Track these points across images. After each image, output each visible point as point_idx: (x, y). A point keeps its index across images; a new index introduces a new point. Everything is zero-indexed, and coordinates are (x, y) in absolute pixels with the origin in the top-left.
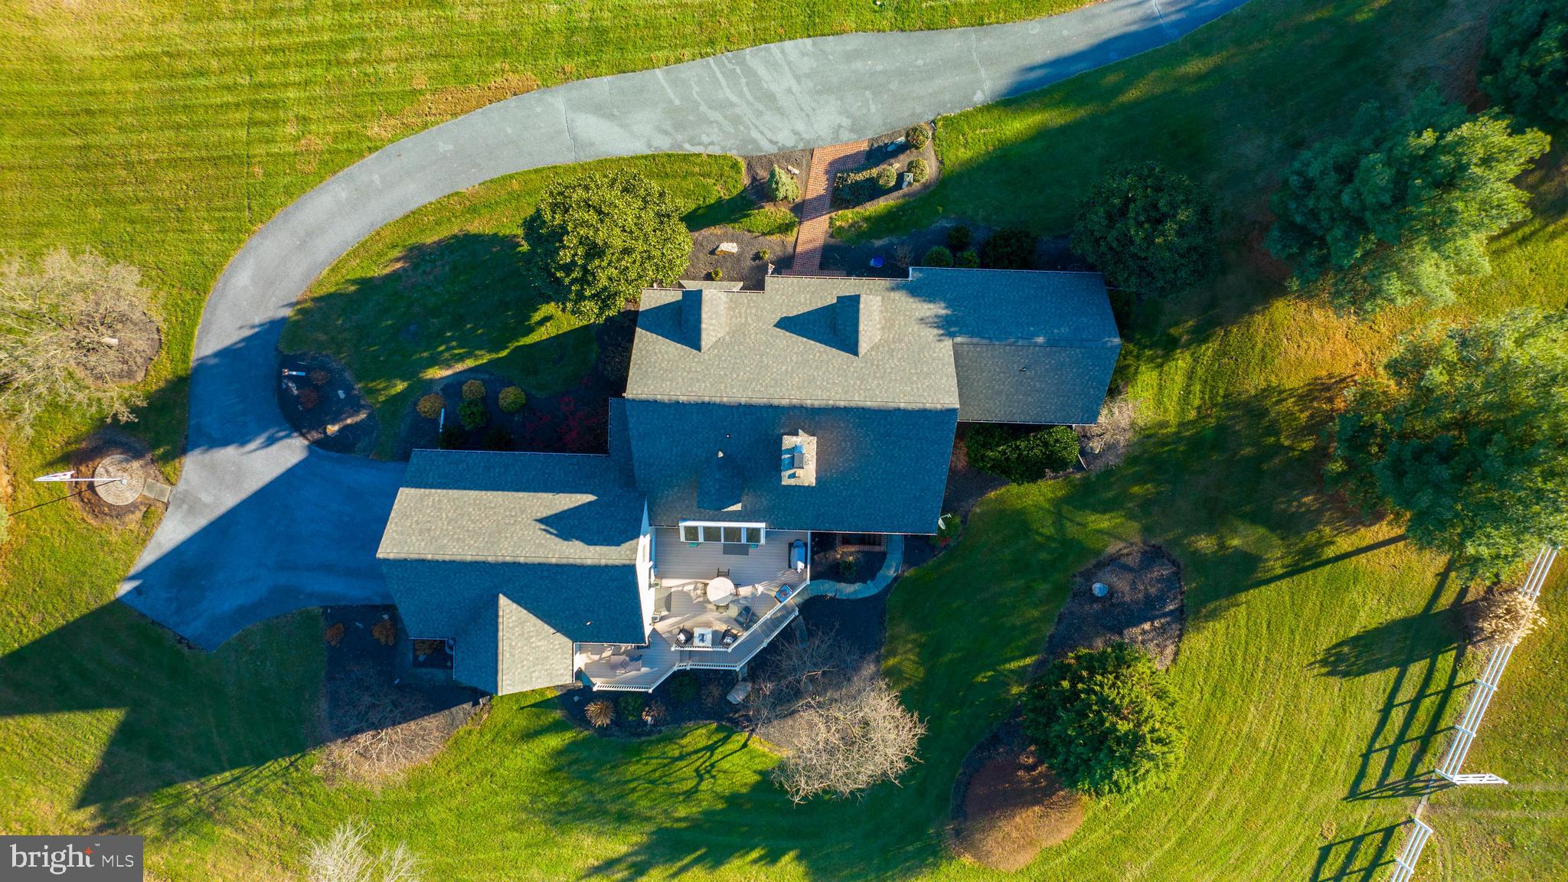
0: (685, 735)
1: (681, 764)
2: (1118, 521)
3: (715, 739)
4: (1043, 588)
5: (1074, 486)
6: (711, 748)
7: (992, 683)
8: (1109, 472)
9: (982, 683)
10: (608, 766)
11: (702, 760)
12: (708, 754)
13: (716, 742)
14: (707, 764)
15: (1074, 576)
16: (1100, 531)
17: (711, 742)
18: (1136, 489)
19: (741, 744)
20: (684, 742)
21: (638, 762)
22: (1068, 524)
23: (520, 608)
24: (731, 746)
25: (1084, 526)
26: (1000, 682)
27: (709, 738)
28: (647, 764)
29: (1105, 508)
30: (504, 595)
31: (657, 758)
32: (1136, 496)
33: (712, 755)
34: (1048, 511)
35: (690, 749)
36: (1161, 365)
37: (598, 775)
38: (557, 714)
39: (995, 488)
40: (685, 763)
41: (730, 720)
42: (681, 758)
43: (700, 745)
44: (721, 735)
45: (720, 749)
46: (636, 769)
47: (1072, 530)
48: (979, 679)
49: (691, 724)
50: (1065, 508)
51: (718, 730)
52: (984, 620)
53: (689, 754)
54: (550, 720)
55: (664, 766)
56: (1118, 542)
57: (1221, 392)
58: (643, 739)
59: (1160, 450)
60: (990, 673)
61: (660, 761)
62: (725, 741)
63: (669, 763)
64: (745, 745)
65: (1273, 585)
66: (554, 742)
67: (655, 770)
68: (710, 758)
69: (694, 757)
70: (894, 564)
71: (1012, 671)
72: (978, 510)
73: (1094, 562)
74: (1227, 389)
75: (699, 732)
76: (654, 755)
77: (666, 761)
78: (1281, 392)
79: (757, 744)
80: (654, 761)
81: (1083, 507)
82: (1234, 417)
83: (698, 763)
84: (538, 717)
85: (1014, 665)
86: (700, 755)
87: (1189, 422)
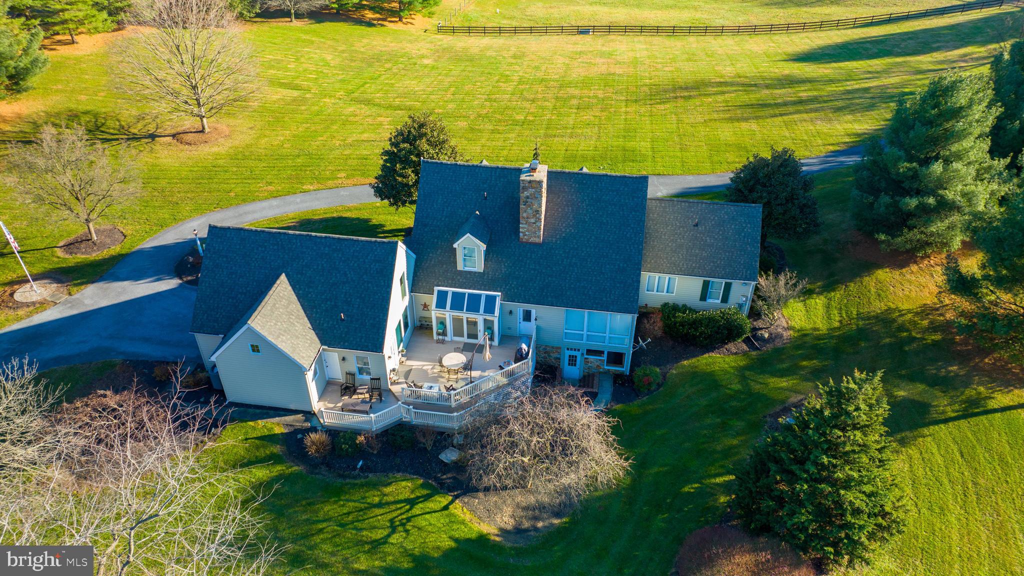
0: (389, 484)
1: (378, 511)
2: (795, 381)
3: (419, 494)
4: (739, 424)
5: (753, 359)
6: (412, 502)
7: (700, 493)
8: (779, 351)
9: (689, 492)
10: (304, 503)
11: (399, 512)
12: (408, 507)
13: (418, 498)
14: (404, 516)
15: (765, 417)
16: (782, 388)
17: (412, 496)
18: (804, 363)
19: (443, 505)
20: (387, 490)
21: (336, 502)
22: (752, 384)
23: (293, 293)
24: (431, 505)
25: (767, 384)
26: (710, 492)
27: (412, 492)
28: (343, 506)
29: (782, 374)
30: (287, 276)
31: (354, 501)
32: (804, 368)
33: (410, 509)
34: (734, 374)
35: (390, 499)
36: (804, 301)
37: (291, 511)
38: (276, 449)
39: (687, 358)
40: (382, 511)
41: (436, 479)
42: (380, 505)
43: (401, 497)
44: (425, 492)
45: (421, 505)
46: (330, 509)
47: (756, 387)
48: (686, 489)
49: (399, 475)
50: (747, 373)
51: (423, 486)
52: (687, 445)
53: (388, 504)
54: (268, 452)
55: (359, 511)
56: (798, 395)
57: (855, 313)
58: (348, 481)
59: (818, 342)
60: (696, 485)
61: (357, 504)
62: (427, 498)
63: (366, 508)
64: (446, 508)
65: (951, 424)
66: (261, 473)
67: (349, 513)
68: (408, 511)
69: (393, 507)
70: (604, 401)
71: (717, 484)
72: (674, 372)
73: (781, 407)
74: (858, 311)
75: (404, 484)
76: (353, 498)
77: (362, 506)
78: (900, 311)
79: (459, 509)
80: (351, 504)
81: (763, 372)
82: (870, 324)
83: (395, 514)
84: (257, 448)
85: (719, 480)
86: (399, 506)
87: (835, 328)
